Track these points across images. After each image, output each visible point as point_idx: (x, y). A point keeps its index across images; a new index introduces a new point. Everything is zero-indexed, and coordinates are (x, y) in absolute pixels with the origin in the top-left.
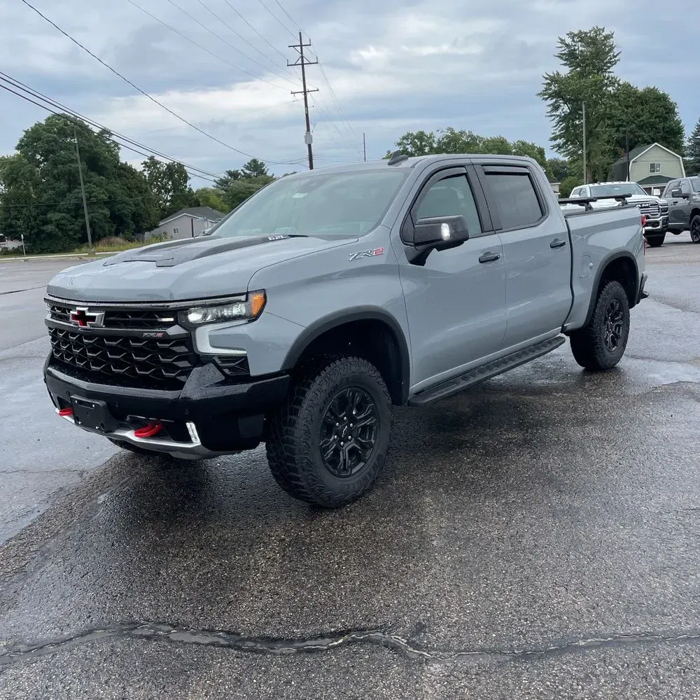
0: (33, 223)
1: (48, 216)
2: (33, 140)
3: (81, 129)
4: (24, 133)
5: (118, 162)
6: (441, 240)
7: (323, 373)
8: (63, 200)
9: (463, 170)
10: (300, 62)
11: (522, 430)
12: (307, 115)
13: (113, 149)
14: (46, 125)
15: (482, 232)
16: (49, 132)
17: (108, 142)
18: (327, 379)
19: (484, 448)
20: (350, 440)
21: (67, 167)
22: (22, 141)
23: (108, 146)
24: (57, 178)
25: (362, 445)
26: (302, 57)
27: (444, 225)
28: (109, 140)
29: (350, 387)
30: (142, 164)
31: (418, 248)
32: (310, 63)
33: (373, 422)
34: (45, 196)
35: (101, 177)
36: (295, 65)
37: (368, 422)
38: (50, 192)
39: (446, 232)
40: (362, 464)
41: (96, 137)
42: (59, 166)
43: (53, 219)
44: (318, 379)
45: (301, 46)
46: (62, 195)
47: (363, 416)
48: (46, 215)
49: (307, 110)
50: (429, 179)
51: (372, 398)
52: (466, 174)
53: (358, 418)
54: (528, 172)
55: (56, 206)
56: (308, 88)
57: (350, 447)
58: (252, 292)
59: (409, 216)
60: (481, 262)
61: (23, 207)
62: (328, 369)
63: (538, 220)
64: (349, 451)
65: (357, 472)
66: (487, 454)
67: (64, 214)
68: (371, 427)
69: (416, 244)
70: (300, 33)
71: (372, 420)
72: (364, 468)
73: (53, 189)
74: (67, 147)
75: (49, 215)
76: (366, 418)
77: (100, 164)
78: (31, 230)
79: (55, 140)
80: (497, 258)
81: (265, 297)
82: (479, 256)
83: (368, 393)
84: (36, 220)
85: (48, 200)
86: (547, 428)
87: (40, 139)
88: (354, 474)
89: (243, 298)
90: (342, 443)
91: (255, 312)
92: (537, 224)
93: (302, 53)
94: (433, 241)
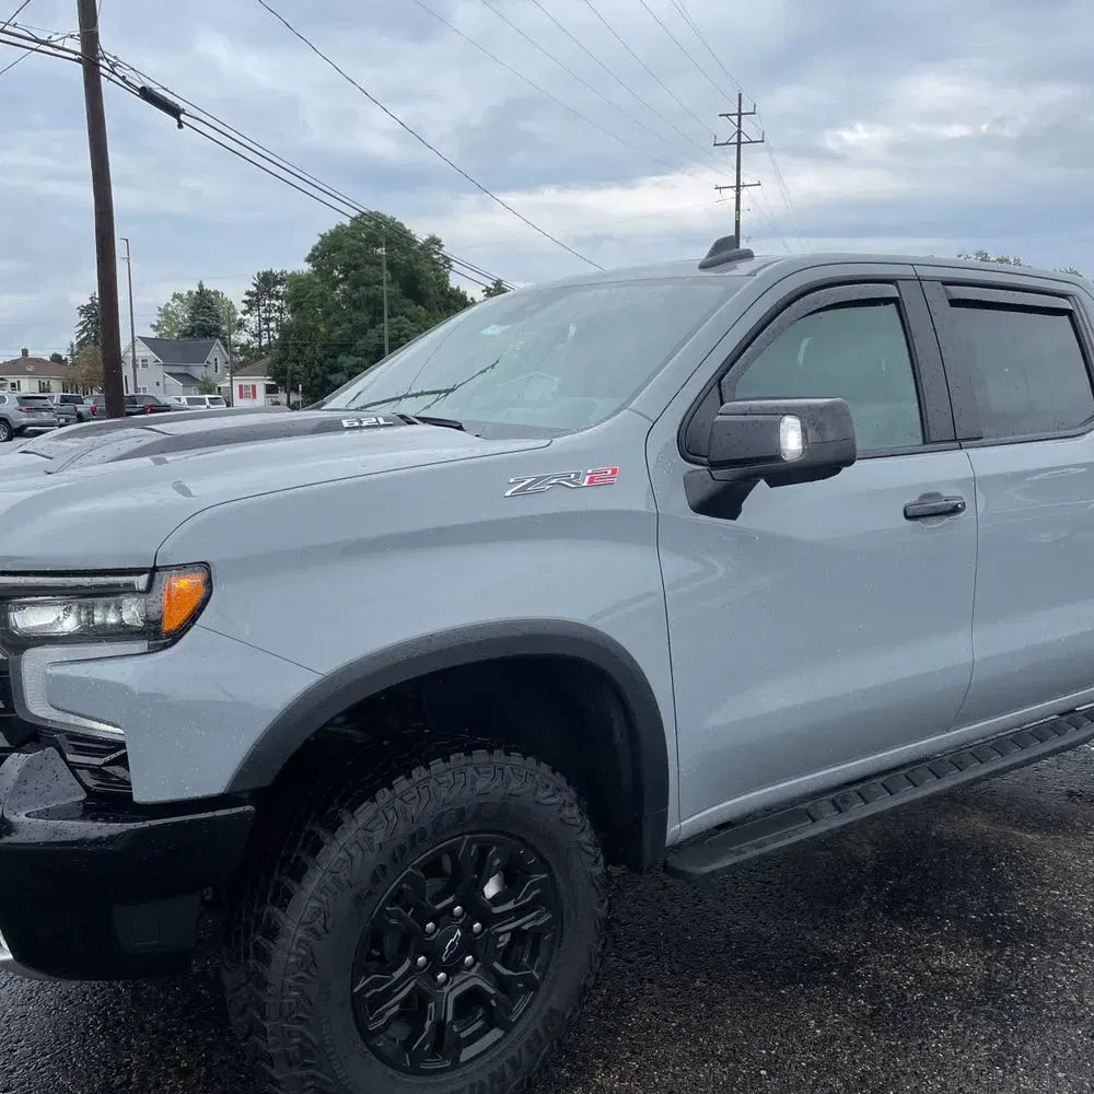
0: (318, 370)
1: (339, 360)
2: (330, 250)
3: (397, 237)
4: (319, 238)
5: (447, 286)
6: (777, 458)
7: (383, 795)
8: (361, 338)
9: (890, 291)
10: (735, 140)
11: (988, 944)
12: (737, 223)
13: (441, 267)
14: (351, 228)
15: (925, 442)
16: (354, 238)
17: (435, 257)
18: (391, 814)
19: (871, 995)
20: (469, 969)
21: (372, 291)
22: (315, 249)
23: (435, 262)
24: (356, 305)
25: (502, 984)
26: (739, 132)
27: (788, 420)
28: (438, 254)
29: (470, 833)
30: (483, 291)
31: (718, 474)
32: (751, 142)
33: (540, 922)
34: (338, 331)
35: (420, 307)
36: (727, 144)
37: (525, 921)
38: (345, 325)
39: (792, 440)
40: (495, 1034)
41: (422, 248)
42: (362, 288)
43: (345, 365)
44: (366, 812)
45: (740, 115)
46: (361, 331)
47: (510, 905)
48: (336, 358)
49: (738, 216)
50: (788, 304)
51: (542, 859)
52: (896, 301)
53: (497, 910)
54: (1071, 308)
55: (352, 345)
56: (744, 180)
57: (466, 986)
58: (167, 568)
59: (715, 389)
60: (907, 517)
61: (304, 345)
62: (401, 783)
63: (1082, 424)
64: (459, 1001)
65: (477, 1056)
66: (874, 1019)
67: (359, 359)
68: (536, 934)
69: (714, 465)
70: (740, 95)
71: (537, 918)
72: (502, 1046)
73: (350, 321)
74: (375, 262)
75: (341, 358)
76: (519, 912)
77: (420, 287)
78: (313, 379)
79: (359, 250)
80: (955, 510)
81: (209, 583)
82: (907, 502)
83: (531, 847)
84: (321, 365)
85: (341, 336)
86: (1054, 952)
87: (340, 248)
88: (466, 1063)
89: (141, 582)
90: (441, 976)
91: (169, 625)
92: (1079, 430)
93: (739, 126)
94: (758, 460)
